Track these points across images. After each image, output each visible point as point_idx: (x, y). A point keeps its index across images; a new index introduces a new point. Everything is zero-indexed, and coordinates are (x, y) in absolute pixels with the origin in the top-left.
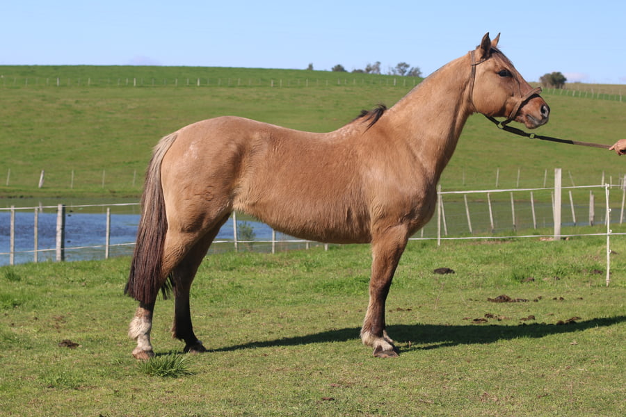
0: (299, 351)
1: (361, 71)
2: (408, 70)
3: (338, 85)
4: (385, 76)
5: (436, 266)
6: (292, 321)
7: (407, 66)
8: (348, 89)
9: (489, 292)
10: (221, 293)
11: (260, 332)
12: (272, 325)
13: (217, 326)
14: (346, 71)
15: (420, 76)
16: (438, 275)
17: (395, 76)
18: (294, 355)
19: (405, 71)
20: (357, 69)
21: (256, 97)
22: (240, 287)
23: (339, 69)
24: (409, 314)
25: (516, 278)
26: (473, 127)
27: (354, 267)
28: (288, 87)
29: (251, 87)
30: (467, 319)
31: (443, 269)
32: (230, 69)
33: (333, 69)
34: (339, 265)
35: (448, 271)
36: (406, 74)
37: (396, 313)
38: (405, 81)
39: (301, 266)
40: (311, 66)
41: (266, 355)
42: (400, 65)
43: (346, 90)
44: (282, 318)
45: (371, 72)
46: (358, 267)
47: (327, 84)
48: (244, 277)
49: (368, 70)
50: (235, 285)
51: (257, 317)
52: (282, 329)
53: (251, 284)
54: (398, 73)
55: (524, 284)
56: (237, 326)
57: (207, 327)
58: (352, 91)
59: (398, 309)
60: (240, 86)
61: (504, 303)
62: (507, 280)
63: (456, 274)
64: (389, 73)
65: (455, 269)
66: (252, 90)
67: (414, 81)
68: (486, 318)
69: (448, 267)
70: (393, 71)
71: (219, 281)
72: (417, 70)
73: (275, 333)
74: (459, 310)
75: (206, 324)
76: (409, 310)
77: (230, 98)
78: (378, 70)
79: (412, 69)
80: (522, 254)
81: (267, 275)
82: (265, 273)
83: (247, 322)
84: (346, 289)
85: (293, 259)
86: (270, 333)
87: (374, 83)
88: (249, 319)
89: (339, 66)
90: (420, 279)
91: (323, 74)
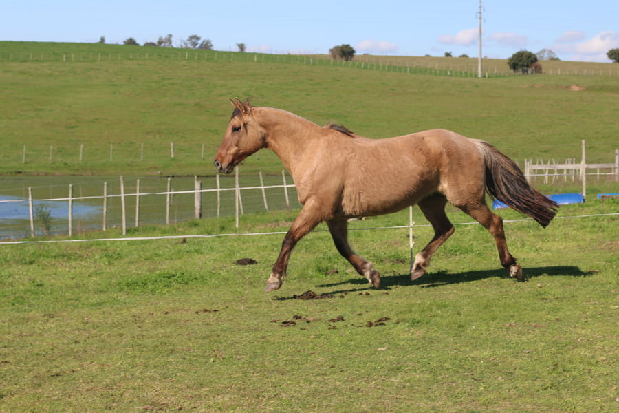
0: (108, 365)
1: (152, 44)
2: (200, 42)
3: (130, 59)
4: (177, 49)
5: (238, 256)
6: (98, 327)
7: (198, 38)
8: (141, 63)
9: (294, 287)
10: (22, 294)
11: (65, 341)
12: (77, 332)
13: (21, 335)
14: (138, 45)
15: (212, 48)
16: (240, 268)
17: (187, 49)
18: (102, 370)
19: (197, 44)
20: (149, 42)
21: (49, 72)
22: (41, 285)
23: (131, 42)
24: (216, 316)
25: (320, 271)
26: (265, 100)
27: (156, 258)
28: (80, 61)
29: (43, 61)
30: (275, 321)
31: (245, 259)
32: (21, 43)
33: (125, 42)
34: (141, 257)
35: (251, 262)
36: (197, 46)
37: (202, 314)
38: (197, 54)
39: (101, 258)
40: (103, 40)
41: (73, 371)
42: (191, 38)
43: (138, 64)
44: (87, 323)
45: (162, 45)
46: (160, 258)
47: (119, 58)
48: (45, 272)
49: (160, 43)
50: (36, 283)
51: (62, 323)
52: (89, 337)
53: (52, 281)
54: (190, 46)
55: (329, 277)
56: (41, 334)
57: (10, 337)
58: (144, 65)
59: (205, 311)
60: (32, 61)
61: (310, 301)
62: (310, 273)
63: (259, 265)
64: (181, 46)
65: (257, 260)
66: (45, 64)
67: (206, 54)
68: (294, 320)
69: (250, 258)
70: (185, 43)
71: (19, 278)
72: (208, 42)
73: (82, 342)
74: (266, 310)
75: (9, 333)
76: (215, 311)
77: (22, 73)
78: (170, 42)
79: (204, 41)
80: (322, 239)
81: (67, 269)
82: (66, 266)
83: (50, 329)
84: (150, 287)
85: (93, 248)
86: (77, 342)
87: (166, 57)
88: (53, 326)
89: (131, 39)
90: (224, 273)
91: (115, 47)
